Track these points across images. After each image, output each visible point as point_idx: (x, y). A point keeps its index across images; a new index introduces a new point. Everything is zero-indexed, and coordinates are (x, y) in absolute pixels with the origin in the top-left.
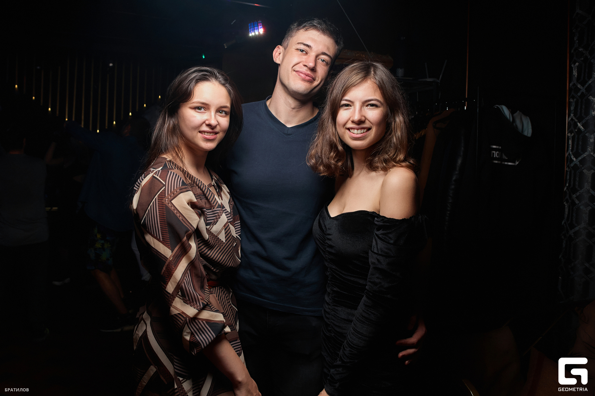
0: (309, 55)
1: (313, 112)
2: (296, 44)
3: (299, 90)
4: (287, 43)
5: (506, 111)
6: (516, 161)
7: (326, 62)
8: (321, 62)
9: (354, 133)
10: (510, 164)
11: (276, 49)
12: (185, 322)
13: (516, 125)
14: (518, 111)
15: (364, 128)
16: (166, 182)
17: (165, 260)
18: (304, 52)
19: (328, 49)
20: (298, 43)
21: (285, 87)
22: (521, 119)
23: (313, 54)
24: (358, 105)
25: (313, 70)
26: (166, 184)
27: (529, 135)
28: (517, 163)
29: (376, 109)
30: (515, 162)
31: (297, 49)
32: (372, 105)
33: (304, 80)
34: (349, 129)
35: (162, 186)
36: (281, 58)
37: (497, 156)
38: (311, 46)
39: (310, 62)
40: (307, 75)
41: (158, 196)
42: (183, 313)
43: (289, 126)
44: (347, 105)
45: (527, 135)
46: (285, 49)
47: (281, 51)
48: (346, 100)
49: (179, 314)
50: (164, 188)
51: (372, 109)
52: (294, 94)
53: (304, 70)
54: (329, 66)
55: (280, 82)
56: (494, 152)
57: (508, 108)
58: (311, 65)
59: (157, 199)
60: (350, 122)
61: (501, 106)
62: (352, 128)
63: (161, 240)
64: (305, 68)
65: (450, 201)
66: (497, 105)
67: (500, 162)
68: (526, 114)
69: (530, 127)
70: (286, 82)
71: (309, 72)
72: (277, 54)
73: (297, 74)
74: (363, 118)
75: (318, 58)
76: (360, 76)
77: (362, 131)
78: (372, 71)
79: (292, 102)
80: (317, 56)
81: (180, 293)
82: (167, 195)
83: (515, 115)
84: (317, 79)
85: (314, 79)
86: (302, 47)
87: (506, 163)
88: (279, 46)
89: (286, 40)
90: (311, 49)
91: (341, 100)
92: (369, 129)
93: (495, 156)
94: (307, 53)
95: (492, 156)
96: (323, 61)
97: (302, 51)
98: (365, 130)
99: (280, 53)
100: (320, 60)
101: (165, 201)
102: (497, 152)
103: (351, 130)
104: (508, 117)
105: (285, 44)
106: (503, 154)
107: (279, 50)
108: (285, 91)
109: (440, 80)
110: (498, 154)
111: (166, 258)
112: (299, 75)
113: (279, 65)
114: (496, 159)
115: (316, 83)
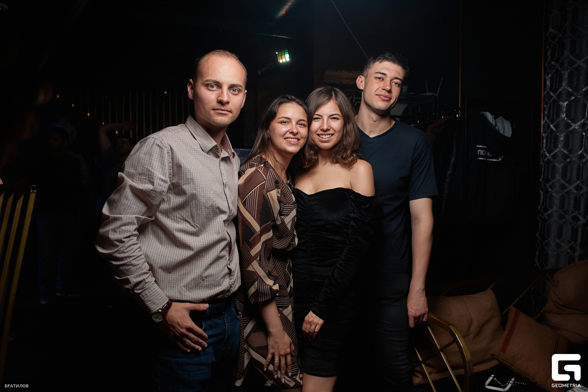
0: (385, 81)
1: (391, 123)
2: (374, 74)
3: (381, 108)
4: (366, 74)
5: (490, 117)
6: (500, 158)
7: (398, 84)
8: (395, 84)
9: (323, 138)
10: (494, 160)
11: (358, 79)
12: (257, 279)
13: (498, 128)
14: (500, 117)
15: (329, 134)
16: (266, 178)
17: (255, 233)
18: (381, 79)
19: (399, 74)
20: (376, 73)
21: (370, 107)
22: (503, 122)
23: (388, 79)
24: (325, 118)
25: (390, 91)
26: (266, 179)
27: (510, 136)
28: (500, 159)
29: (337, 121)
30: (498, 159)
31: (376, 78)
32: (334, 118)
33: (384, 100)
34: (318, 135)
35: (264, 180)
36: (363, 85)
37: (483, 154)
38: (386, 74)
39: (387, 86)
40: (386, 97)
41: (259, 186)
42: (256, 272)
43: (372, 136)
44: (317, 118)
45: (508, 135)
46: (366, 78)
47: (363, 79)
48: (317, 115)
49: (253, 271)
50: (265, 182)
51: (335, 121)
52: (377, 111)
53: (384, 92)
54: (400, 86)
55: (364, 103)
56: (480, 151)
57: (492, 113)
58: (388, 88)
59: (258, 188)
60: (320, 130)
61: (486, 112)
62: (321, 134)
63: (255, 218)
64: (384, 91)
65: (446, 192)
66: (482, 112)
67: (485, 159)
68: (507, 118)
69: (510, 129)
70: (370, 102)
71: (387, 94)
72: (360, 82)
73: (378, 97)
74: (329, 128)
75: (392, 82)
76: (327, 98)
77: (329, 136)
78: (333, 94)
79: (374, 116)
80: (391, 80)
81: (258, 258)
82: (266, 188)
83: (497, 120)
84: (392, 98)
85: (390, 99)
86: (379, 75)
87: (491, 160)
88: (360, 76)
89: (366, 70)
90: (386, 76)
91: (314, 114)
92: (332, 135)
93: (481, 154)
94: (383, 79)
95: (478, 154)
96: (396, 83)
97: (380, 78)
98: (330, 135)
99: (362, 82)
100: (394, 83)
101: (264, 191)
102: (483, 151)
103: (320, 136)
104: (492, 122)
105: (365, 74)
106: (488, 153)
107: (361, 79)
108: (368, 108)
109: (437, 94)
110: (483, 152)
111: (255, 232)
112: (380, 98)
113: (362, 90)
114: (482, 156)
115: (392, 101)
